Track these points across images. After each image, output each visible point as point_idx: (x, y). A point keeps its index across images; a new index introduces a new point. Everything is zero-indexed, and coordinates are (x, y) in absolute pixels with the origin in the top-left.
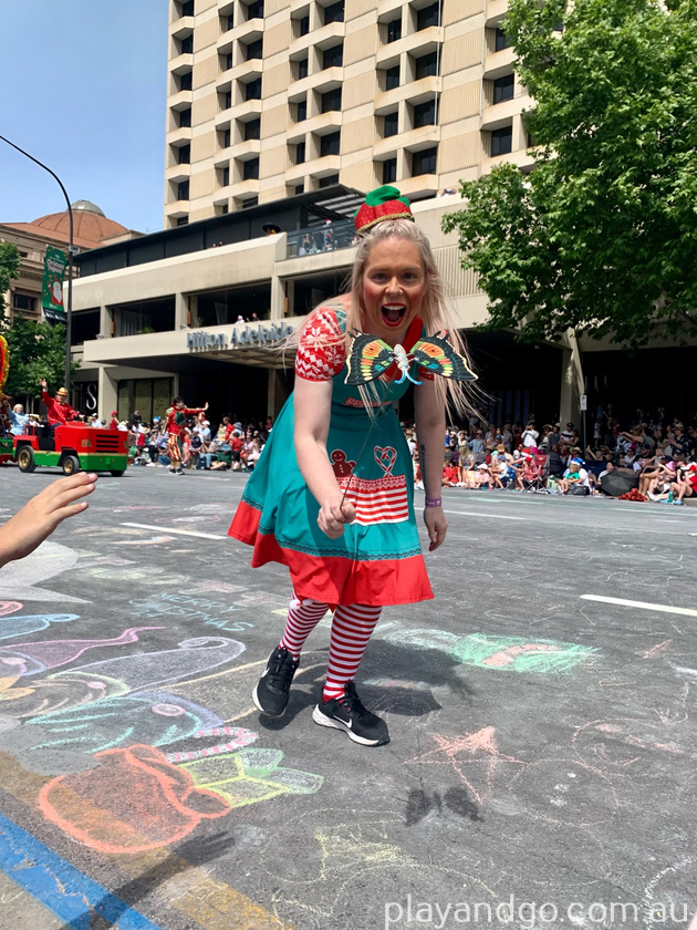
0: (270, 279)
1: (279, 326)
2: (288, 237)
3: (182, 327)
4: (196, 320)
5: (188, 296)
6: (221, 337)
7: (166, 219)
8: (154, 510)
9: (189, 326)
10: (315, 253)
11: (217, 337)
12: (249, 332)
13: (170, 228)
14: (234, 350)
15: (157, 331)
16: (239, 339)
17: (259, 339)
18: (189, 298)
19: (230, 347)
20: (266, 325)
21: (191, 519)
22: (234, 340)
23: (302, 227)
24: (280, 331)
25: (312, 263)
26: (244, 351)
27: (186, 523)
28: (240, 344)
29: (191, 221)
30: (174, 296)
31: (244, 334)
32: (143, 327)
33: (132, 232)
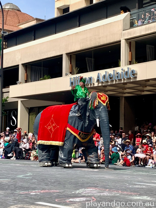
0: (120, 41)
1: (126, 70)
2: (131, 15)
3: (66, 75)
4: (75, 70)
5: (70, 55)
6: (90, 79)
7: (56, 10)
8: (54, 193)
9: (71, 73)
10: (149, 23)
11: (88, 79)
12: (107, 75)
13: (59, 15)
14: (98, 86)
15: (52, 77)
16: (101, 79)
17: (114, 79)
18: (71, 56)
19: (96, 84)
20: (118, 70)
21: (77, 200)
22: (98, 81)
23: (139, 8)
24: (127, 73)
25: (146, 29)
26: (105, 86)
27: (75, 202)
28: (102, 82)
29: (71, 10)
30: (61, 56)
31: (104, 77)
32: (44, 76)
33: (37, 19)
